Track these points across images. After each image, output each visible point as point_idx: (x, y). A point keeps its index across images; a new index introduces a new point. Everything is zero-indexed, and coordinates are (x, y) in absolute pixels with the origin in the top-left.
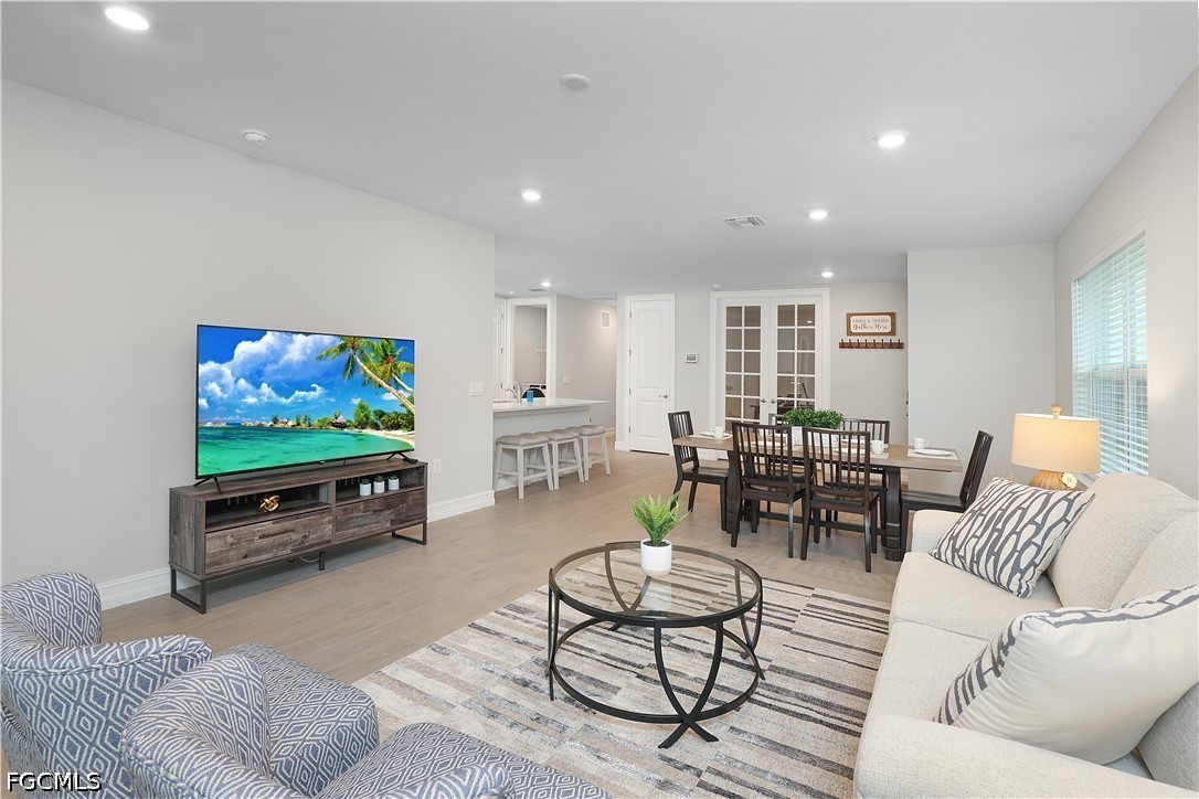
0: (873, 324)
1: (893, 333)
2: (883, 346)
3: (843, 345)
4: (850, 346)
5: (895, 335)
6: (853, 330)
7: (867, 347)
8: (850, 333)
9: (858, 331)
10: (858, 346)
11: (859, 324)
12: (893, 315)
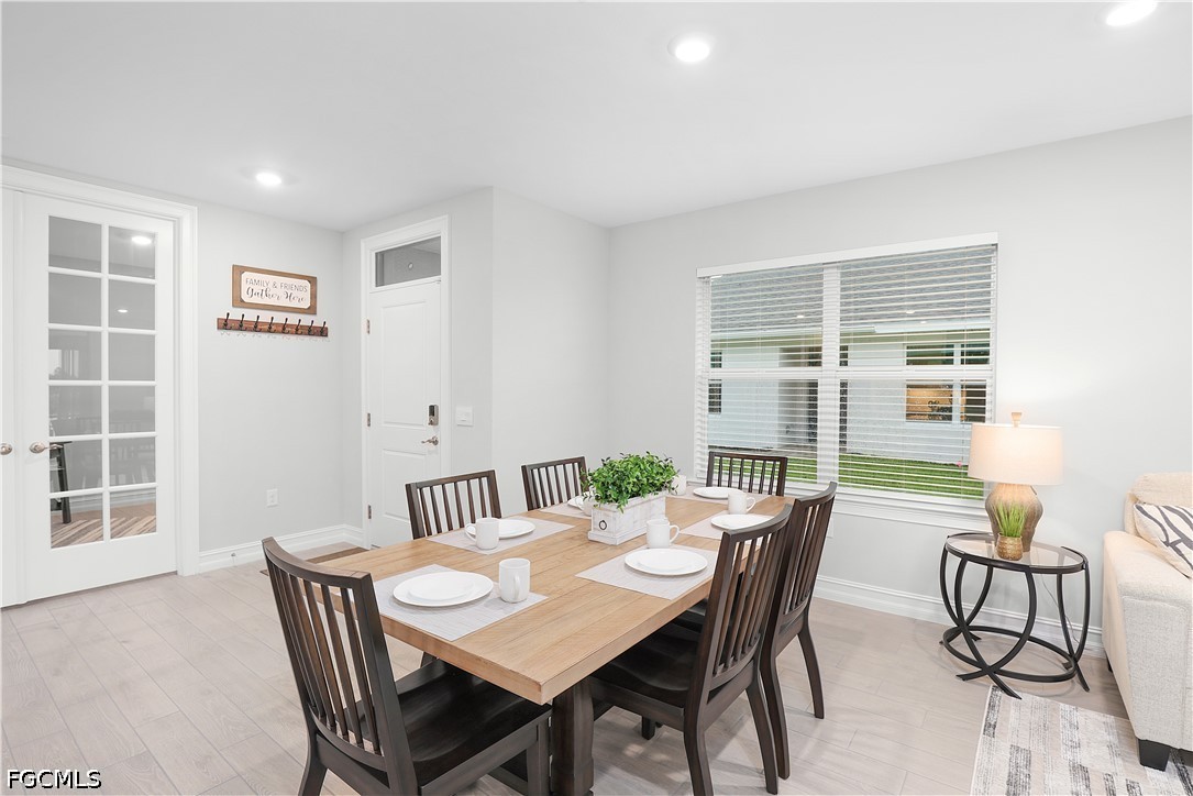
0: (281, 292)
1: (312, 310)
2: (298, 330)
3: (225, 325)
4: (241, 326)
5: (315, 313)
6: (246, 298)
7: (269, 330)
8: (238, 302)
9: (256, 300)
10: (256, 327)
11: (257, 289)
12: (313, 280)
